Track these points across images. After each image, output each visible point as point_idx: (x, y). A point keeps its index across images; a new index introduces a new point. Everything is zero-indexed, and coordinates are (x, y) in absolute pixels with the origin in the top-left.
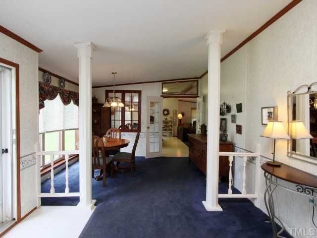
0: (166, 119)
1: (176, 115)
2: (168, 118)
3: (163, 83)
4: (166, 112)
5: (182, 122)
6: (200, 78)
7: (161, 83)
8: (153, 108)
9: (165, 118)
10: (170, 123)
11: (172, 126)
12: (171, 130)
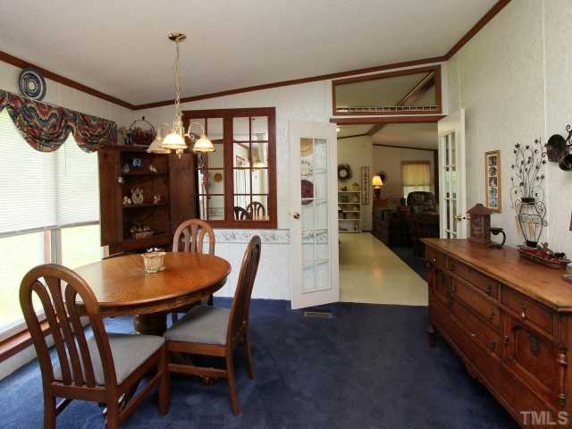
0: (345, 189)
1: (367, 179)
2: (349, 185)
3: (335, 84)
4: (343, 174)
5: (382, 196)
6: (447, 57)
7: (329, 82)
8: (309, 158)
9: (343, 186)
10: (355, 199)
11: (358, 207)
12: (356, 215)
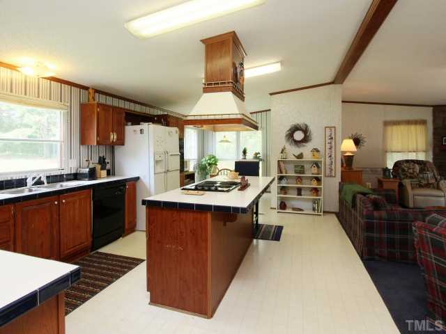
0: (300, 157)
4: (299, 136)
9: (297, 152)
10: (315, 170)
11: (318, 180)
12: (316, 191)
